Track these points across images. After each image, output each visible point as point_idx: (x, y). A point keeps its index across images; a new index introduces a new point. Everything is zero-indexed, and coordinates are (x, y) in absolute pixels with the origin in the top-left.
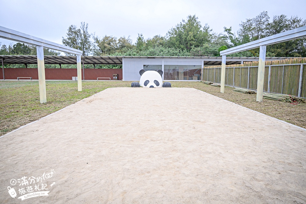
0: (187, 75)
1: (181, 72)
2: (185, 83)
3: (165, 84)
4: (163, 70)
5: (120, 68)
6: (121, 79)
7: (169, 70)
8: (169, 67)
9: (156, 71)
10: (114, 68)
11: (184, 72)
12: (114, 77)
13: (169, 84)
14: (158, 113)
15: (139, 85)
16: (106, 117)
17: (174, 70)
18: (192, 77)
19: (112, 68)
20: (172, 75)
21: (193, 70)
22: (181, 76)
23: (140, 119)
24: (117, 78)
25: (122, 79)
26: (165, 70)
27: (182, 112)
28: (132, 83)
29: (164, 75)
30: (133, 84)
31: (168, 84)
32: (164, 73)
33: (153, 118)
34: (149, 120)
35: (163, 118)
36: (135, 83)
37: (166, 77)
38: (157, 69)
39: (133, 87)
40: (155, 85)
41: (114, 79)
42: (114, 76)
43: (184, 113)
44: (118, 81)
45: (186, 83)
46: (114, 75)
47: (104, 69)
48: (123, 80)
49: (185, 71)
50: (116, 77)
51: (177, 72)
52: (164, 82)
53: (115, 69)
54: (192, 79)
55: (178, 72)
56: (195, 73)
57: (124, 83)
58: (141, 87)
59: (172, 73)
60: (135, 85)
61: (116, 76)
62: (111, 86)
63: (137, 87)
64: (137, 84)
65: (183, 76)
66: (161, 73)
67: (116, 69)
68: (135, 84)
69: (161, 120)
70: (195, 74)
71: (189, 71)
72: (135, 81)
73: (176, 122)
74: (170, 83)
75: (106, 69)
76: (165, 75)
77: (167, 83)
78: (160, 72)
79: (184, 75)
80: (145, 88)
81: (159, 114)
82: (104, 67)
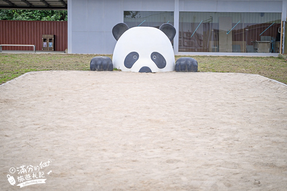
0: (241, 40)
1: (226, 32)
2: (235, 60)
3: (183, 62)
4: (176, 26)
5: (60, 20)
6: (64, 48)
7: (193, 25)
8: (194, 18)
9: (158, 27)
10: (44, 19)
11: (234, 32)
12: (45, 44)
13: (192, 62)
14: (160, 142)
15: (112, 65)
16: (20, 150)
17: (206, 25)
18: (254, 44)
19: (41, 18)
20: (201, 40)
21: (258, 25)
22: (226, 41)
23: (110, 158)
24: (52, 46)
25: (66, 47)
26: (181, 24)
27: (225, 140)
28: (91, 58)
29: (180, 38)
30: (96, 62)
31: (189, 62)
32: (180, 33)
33: (146, 154)
34: (135, 159)
35: (174, 156)
36: (100, 59)
37: (186, 44)
38: (161, 23)
39: (95, 70)
40: (153, 66)
41: (45, 49)
42: (45, 40)
43: (230, 142)
44: (55, 53)
45: (239, 59)
46: (45, 36)
47: (18, 21)
48: (69, 51)
49: (236, 29)
50: (51, 44)
51: (215, 31)
52: (178, 58)
53: (48, 22)
54: (255, 50)
55: (217, 32)
56: (263, 35)
57: (72, 60)
58: (116, 69)
59: (201, 32)
60: (101, 65)
61: (50, 40)
62: (36, 68)
63: (105, 70)
64: (105, 62)
65: (230, 42)
66: (172, 35)
67: (51, 22)
68: (99, 62)
69: (168, 161)
70: (262, 37)
71: (248, 27)
72: (100, 53)
73: (207, 165)
74: (195, 59)
75: (23, 21)
76: (182, 39)
77: (187, 60)
78: (168, 30)
79: (235, 39)
80: (127, 72)
81: (162, 145)
82: (20, 17)
